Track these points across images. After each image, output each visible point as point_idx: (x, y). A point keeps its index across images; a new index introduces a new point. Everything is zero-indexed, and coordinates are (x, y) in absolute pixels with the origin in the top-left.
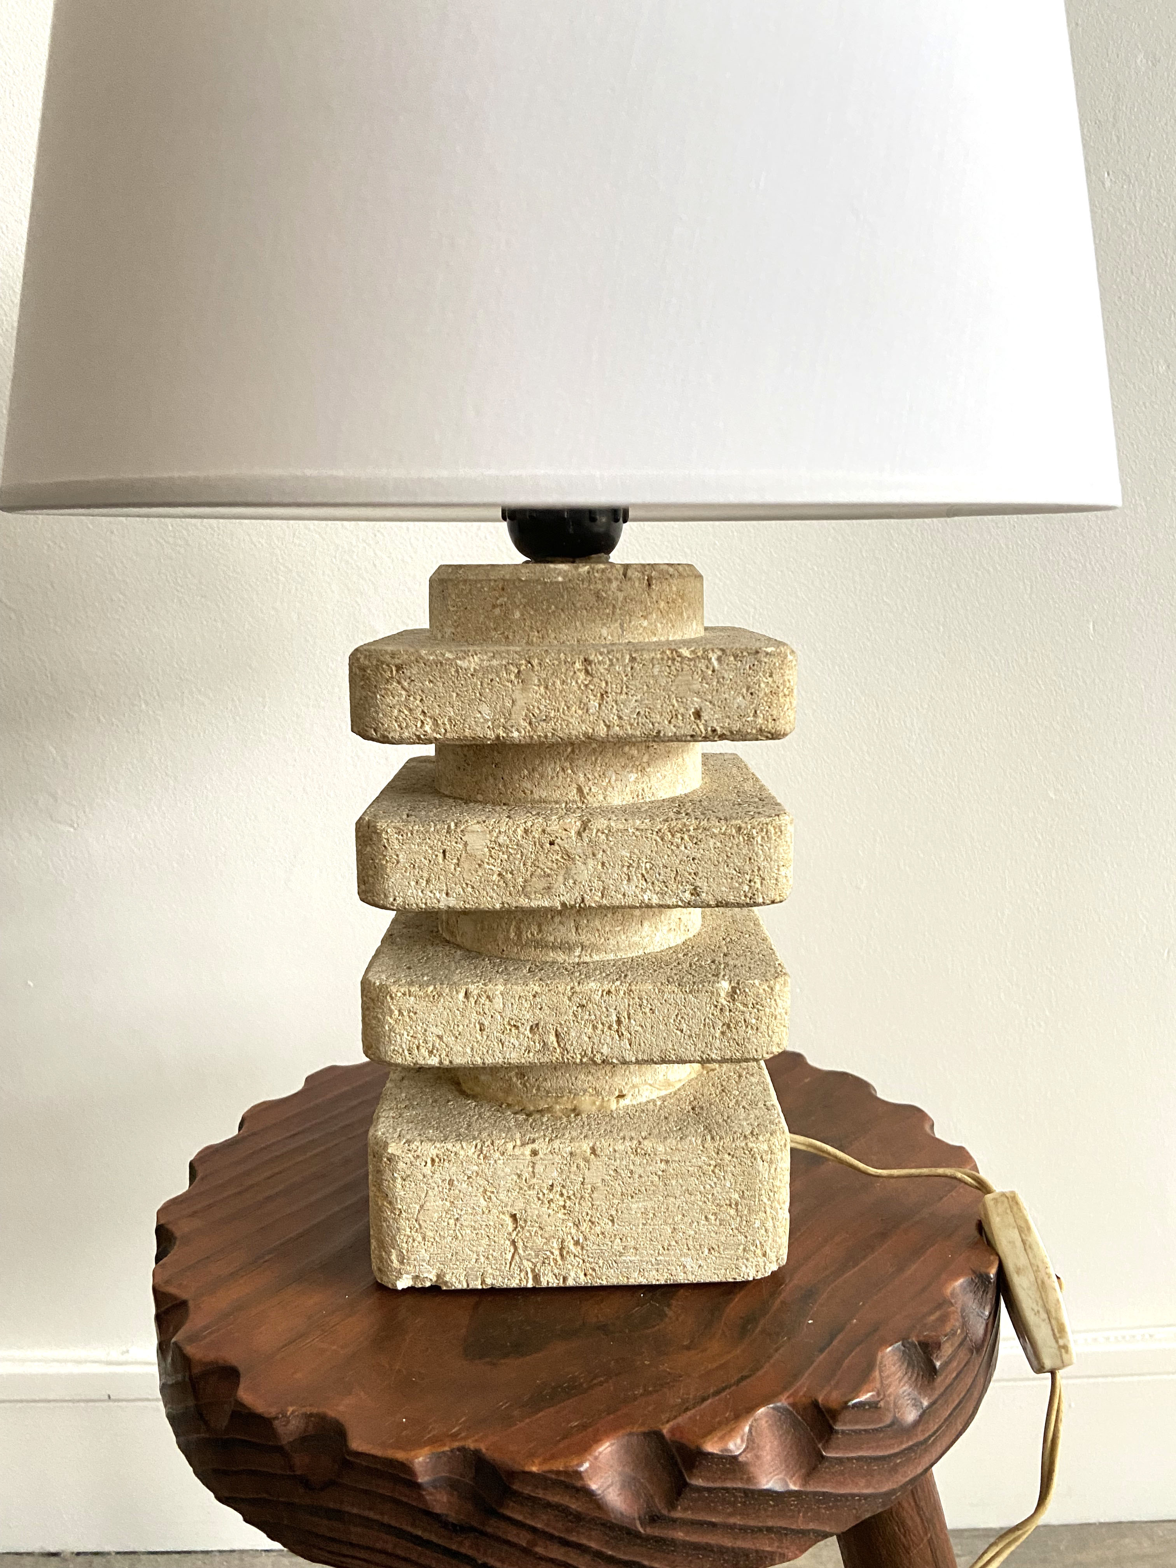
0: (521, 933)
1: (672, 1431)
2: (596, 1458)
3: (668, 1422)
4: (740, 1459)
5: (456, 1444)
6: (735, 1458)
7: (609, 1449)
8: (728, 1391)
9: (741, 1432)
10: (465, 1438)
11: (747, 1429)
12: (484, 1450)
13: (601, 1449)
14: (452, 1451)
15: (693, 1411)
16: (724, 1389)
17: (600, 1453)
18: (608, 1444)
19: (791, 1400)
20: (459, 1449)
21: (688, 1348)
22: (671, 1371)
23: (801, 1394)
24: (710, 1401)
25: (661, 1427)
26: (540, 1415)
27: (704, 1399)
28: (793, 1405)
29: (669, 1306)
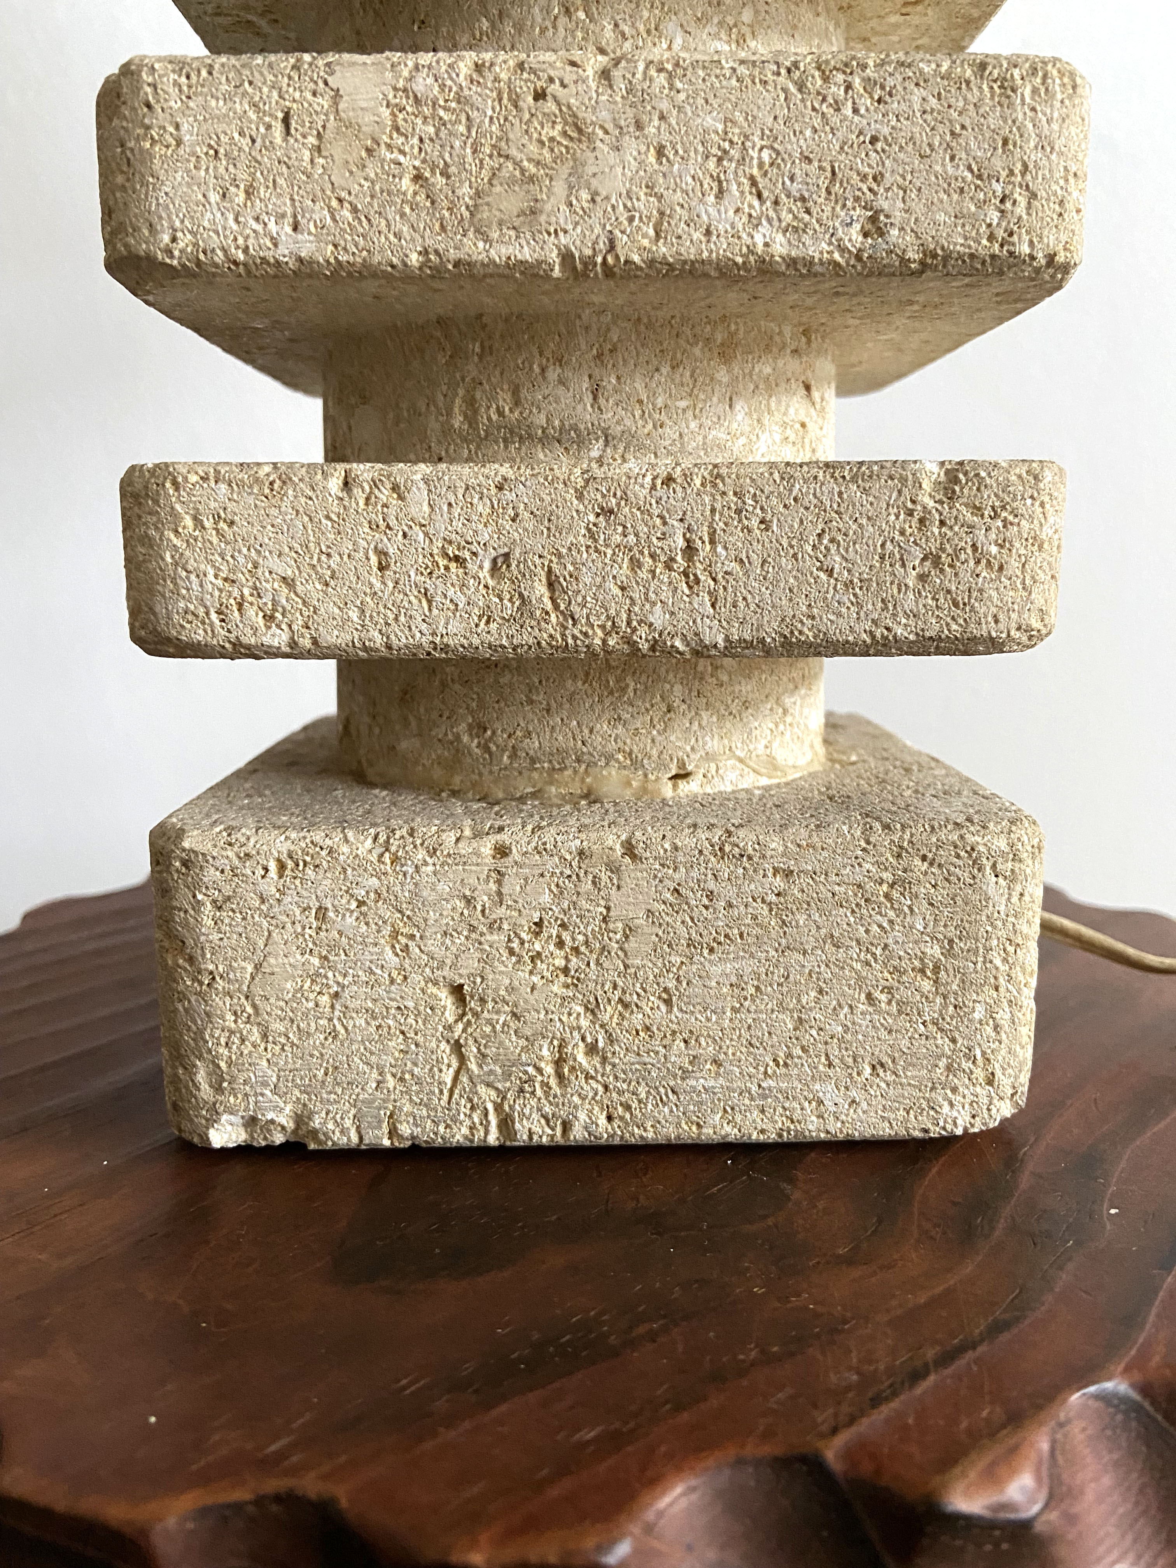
0: (476, 412)
1: (849, 1454)
2: (649, 1529)
3: (835, 1431)
4: (1039, 1527)
5: (273, 1485)
6: (1025, 1525)
7: (684, 1503)
8: (970, 1355)
9: (1033, 1455)
10: (295, 1471)
11: (1045, 1446)
12: (344, 1503)
13: (664, 1502)
14: (260, 1501)
15: (895, 1404)
16: (961, 1350)
17: (660, 1514)
18: (679, 1490)
19: (1137, 1376)
20: (278, 1498)
21: (849, 1261)
22: (820, 1309)
23: (1157, 1359)
24: (932, 1378)
25: (820, 1444)
26: (503, 1408)
27: (916, 1376)
28: (1145, 1389)
29: (792, 1181)
